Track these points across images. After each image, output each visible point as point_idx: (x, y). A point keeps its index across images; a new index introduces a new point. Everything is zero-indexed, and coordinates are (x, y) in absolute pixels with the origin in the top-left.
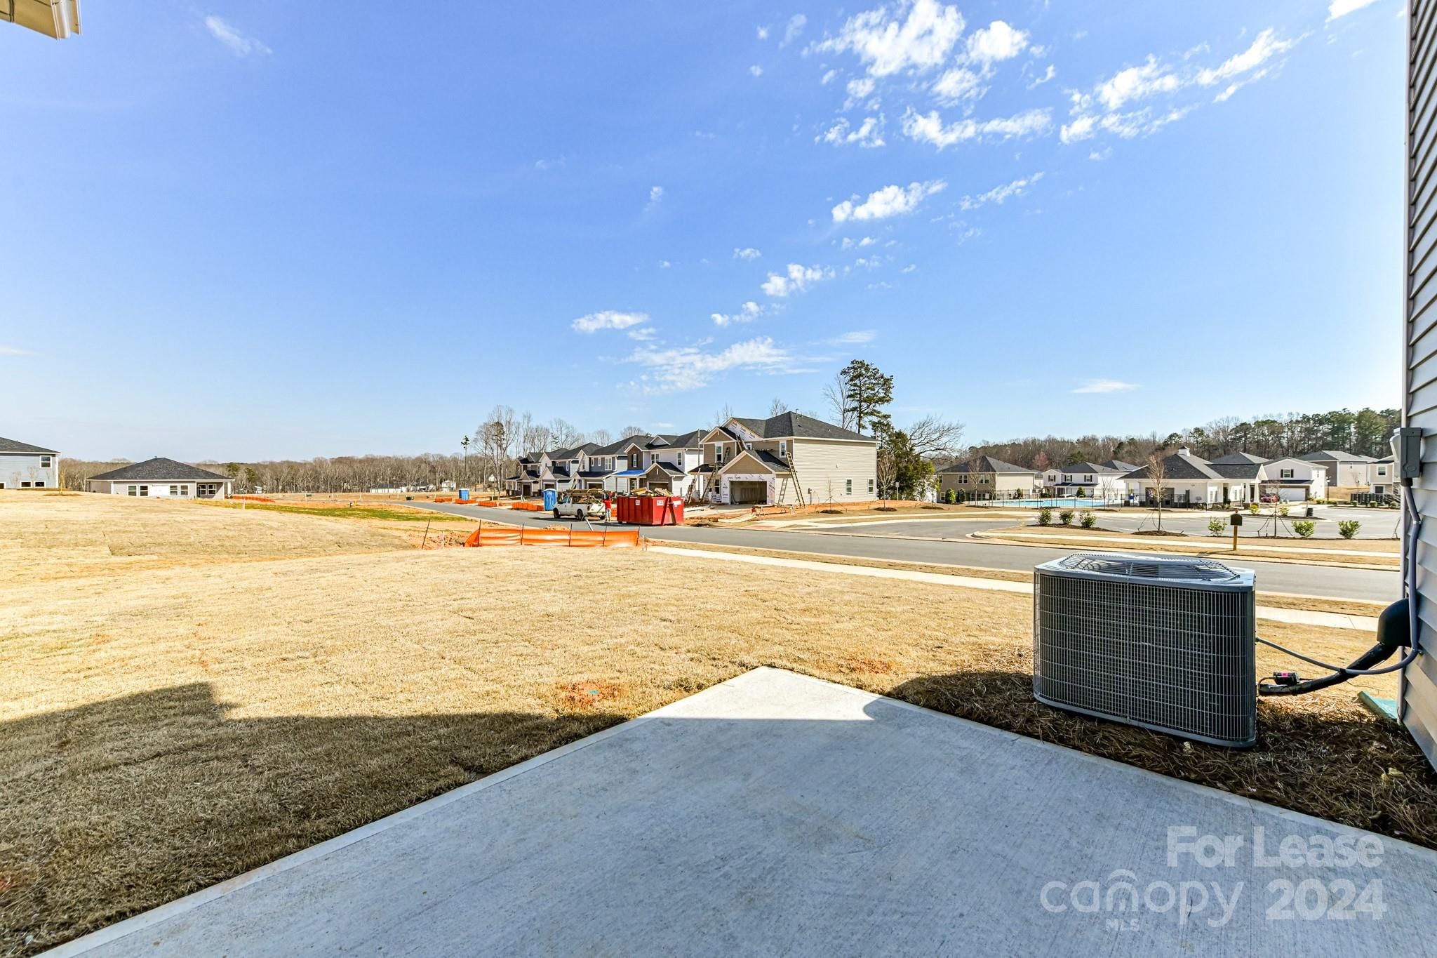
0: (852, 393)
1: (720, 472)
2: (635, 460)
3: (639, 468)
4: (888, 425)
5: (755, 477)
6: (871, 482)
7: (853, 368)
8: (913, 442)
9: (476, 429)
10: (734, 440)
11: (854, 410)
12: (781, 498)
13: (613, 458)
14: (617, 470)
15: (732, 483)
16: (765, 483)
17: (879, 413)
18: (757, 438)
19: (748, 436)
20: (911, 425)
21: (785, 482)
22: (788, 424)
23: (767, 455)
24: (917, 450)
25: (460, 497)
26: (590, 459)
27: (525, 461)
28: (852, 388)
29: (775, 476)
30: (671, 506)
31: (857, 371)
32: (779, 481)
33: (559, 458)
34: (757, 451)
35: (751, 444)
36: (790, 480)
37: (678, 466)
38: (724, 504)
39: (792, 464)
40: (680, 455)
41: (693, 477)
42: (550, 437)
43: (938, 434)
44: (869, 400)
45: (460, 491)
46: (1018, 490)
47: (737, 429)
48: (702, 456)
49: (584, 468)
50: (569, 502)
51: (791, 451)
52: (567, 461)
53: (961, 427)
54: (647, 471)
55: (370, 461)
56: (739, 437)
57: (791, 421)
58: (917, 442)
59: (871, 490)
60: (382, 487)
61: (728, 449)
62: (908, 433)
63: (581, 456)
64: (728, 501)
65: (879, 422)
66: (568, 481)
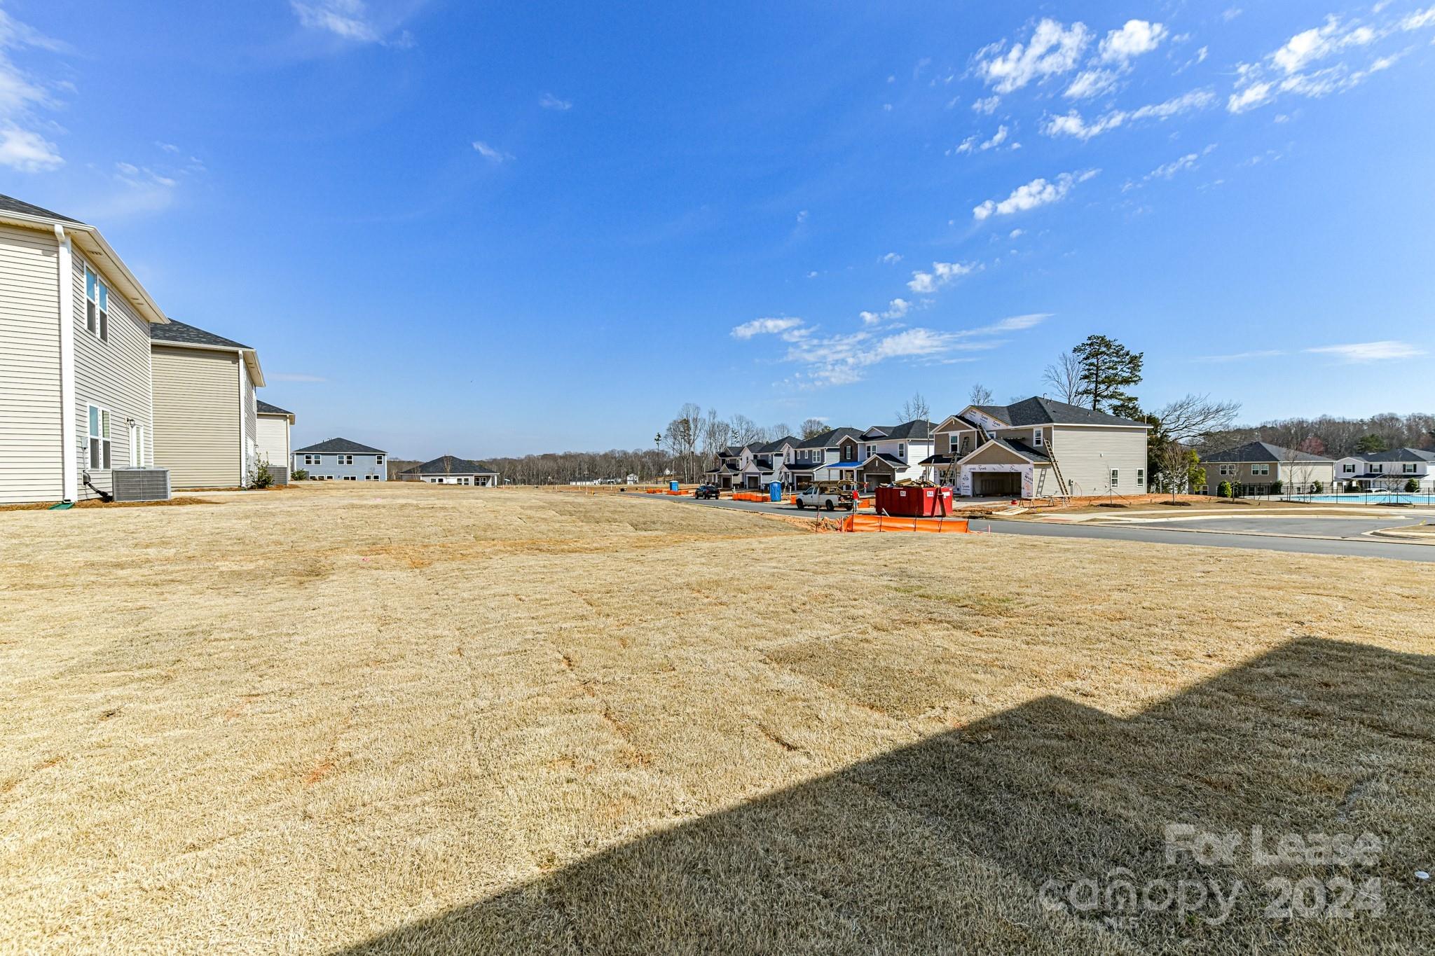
0: (1086, 373)
1: (959, 463)
2: (848, 452)
3: (854, 460)
4: (1135, 409)
5: (1006, 468)
6: (1140, 473)
7: (1091, 344)
8: (1165, 427)
9: (667, 426)
10: (974, 429)
11: (1086, 392)
12: (1040, 490)
13: (822, 451)
14: (827, 463)
15: (974, 474)
16: (1020, 474)
17: (1122, 394)
18: (1003, 426)
19: (991, 424)
20: (1164, 407)
21: (1043, 473)
22: (1041, 410)
23: (1019, 444)
24: (1172, 436)
25: (671, 489)
26: (796, 452)
27: (723, 455)
28: (1087, 367)
29: (1032, 466)
30: (941, 497)
31: (1097, 348)
32: (1037, 473)
33: (760, 452)
34: (1006, 440)
35: (995, 433)
36: (1050, 471)
37: (899, 458)
38: (964, 496)
39: (1052, 453)
40: (901, 446)
41: (924, 468)
42: (730, 432)
43: (1202, 417)
44: (1109, 381)
45: (671, 483)
46: (1316, 483)
47: (978, 417)
48: (932, 448)
49: (789, 461)
50: (815, 493)
51: (1049, 439)
52: (770, 454)
53: (1235, 407)
54: (865, 463)
55: (566, 457)
56: (980, 426)
57: (1042, 407)
58: (1172, 426)
59: (1140, 481)
60: (580, 480)
61: (966, 439)
62: (1158, 416)
63: (785, 449)
64: (969, 493)
65: (1122, 406)
66: (771, 474)
